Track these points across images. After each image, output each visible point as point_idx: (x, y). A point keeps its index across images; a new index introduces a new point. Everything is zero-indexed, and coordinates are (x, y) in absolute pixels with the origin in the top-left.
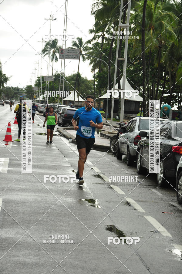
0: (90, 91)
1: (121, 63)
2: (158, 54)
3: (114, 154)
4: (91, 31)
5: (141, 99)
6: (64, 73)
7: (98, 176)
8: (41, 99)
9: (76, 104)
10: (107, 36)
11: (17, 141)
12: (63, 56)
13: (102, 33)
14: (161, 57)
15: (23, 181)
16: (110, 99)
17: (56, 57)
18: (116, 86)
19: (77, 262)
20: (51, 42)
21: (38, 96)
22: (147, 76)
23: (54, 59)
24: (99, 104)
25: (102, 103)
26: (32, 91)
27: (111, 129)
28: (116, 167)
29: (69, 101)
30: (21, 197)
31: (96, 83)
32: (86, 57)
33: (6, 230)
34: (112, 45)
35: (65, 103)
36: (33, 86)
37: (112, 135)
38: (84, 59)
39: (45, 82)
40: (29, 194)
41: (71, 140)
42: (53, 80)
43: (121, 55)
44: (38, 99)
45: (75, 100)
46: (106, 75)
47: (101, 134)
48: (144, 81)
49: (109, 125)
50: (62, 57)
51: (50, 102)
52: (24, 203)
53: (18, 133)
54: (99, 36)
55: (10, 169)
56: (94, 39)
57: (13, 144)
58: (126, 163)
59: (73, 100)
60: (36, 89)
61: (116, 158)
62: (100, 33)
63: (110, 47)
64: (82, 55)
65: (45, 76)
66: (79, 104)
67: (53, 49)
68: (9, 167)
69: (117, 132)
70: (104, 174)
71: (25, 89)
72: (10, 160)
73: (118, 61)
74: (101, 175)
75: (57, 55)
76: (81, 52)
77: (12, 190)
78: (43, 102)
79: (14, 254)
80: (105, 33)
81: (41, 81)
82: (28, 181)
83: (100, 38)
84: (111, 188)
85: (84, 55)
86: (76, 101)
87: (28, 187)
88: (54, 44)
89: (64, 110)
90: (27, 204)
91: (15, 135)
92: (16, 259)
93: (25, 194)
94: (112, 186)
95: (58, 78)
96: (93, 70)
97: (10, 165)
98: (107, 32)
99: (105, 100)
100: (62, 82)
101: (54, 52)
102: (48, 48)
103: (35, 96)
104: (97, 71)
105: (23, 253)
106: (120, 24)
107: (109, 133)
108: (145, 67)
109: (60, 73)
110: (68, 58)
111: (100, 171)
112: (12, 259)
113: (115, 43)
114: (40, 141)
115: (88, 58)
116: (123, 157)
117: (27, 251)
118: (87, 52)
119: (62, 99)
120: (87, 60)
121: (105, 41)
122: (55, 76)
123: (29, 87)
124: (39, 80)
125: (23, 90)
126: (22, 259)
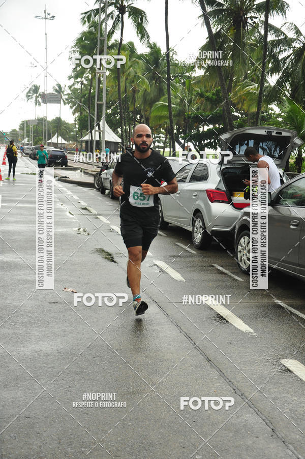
0: (72, 133)
1: (100, 107)
2: (133, 99)
3: (98, 189)
4: (70, 78)
5: (119, 140)
6: (46, 117)
7: (85, 209)
8: (26, 142)
9: (59, 146)
10: (85, 82)
11: (6, 179)
12: (45, 100)
13: (81, 79)
14: (135, 101)
15: (17, 214)
16: (92, 141)
17: (39, 102)
18: (97, 128)
19: (71, 279)
20: (34, 88)
21: (23, 139)
22: (125, 119)
23: (38, 104)
24: (81, 145)
25: (84, 145)
26: (17, 134)
27: (93, 168)
28: (101, 200)
29: (53, 143)
30: (16, 228)
31: (77, 126)
32: (66, 101)
33: (6, 255)
34: (90, 90)
35: (49, 144)
36: (18, 130)
37: (95, 173)
38: (65, 103)
39: (29, 126)
40: (24, 225)
41: (57, 178)
42: (37, 124)
43: (100, 99)
44: (23, 142)
45: (59, 142)
46: (87, 119)
47: (85, 172)
48: (122, 123)
49: (92, 165)
50: (45, 102)
51: (34, 145)
52: (19, 233)
53: (8, 173)
54: (78, 82)
55: (3, 204)
56: (74, 84)
57: (4, 182)
58: (109, 197)
59: (56, 142)
60: (21, 133)
61: (100, 193)
62: (79, 79)
63: (88, 92)
64: (63, 99)
65: (29, 120)
66: (63, 146)
67: (35, 95)
68: (2, 203)
69: (99, 170)
70: (90, 207)
71: (10, 133)
72: (2, 196)
73: (97, 104)
74: (88, 208)
75: (40, 99)
76: (61, 97)
77: (8, 222)
78: (28, 144)
79: (16, 273)
80: (83, 79)
81: (25, 125)
82: (21, 214)
83: (80, 84)
84: (97, 218)
85: (65, 100)
86: (60, 144)
87: (22, 220)
88: (36, 89)
89: (48, 151)
90: (22, 234)
91: (5, 174)
92: (18, 277)
93: (19, 225)
94: (98, 217)
95: (41, 121)
96: (74, 114)
97: (3, 201)
98: (85, 78)
99: (87, 142)
100: (45, 126)
101: (37, 97)
102: (30, 93)
103: (20, 138)
104: (77, 114)
105: (23, 272)
106: (97, 71)
107: (92, 171)
108: (123, 111)
109: (43, 117)
110: (50, 103)
111: (86, 204)
112: (14, 277)
113: (94, 89)
114: (28, 180)
115: (69, 103)
116: (107, 191)
117: (28, 271)
118: (67, 97)
119: (46, 141)
120: (67, 104)
121: (83, 86)
122: (38, 120)
123: (14, 131)
124: (22, 124)
125: (8, 133)
126: (23, 277)
